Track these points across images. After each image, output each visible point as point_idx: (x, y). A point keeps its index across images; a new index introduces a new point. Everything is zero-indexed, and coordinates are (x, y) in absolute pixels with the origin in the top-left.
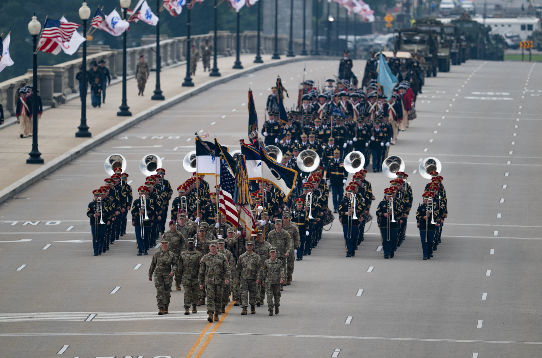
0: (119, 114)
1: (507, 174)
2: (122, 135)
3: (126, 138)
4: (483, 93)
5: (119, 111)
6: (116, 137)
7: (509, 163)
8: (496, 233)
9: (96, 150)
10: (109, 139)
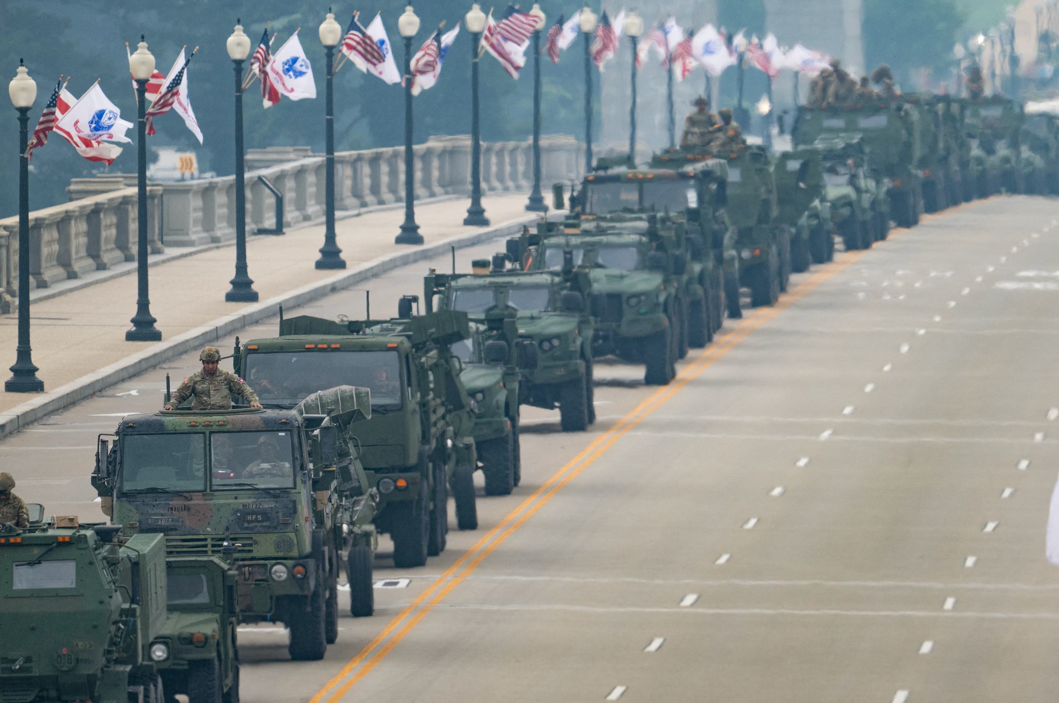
0: (130, 337)
1: (1023, 465)
2: (127, 385)
3: (134, 393)
4: (1044, 274)
5: (131, 327)
6: (109, 392)
7: (1039, 437)
8: (949, 603)
9: (51, 422)
10: (93, 395)
